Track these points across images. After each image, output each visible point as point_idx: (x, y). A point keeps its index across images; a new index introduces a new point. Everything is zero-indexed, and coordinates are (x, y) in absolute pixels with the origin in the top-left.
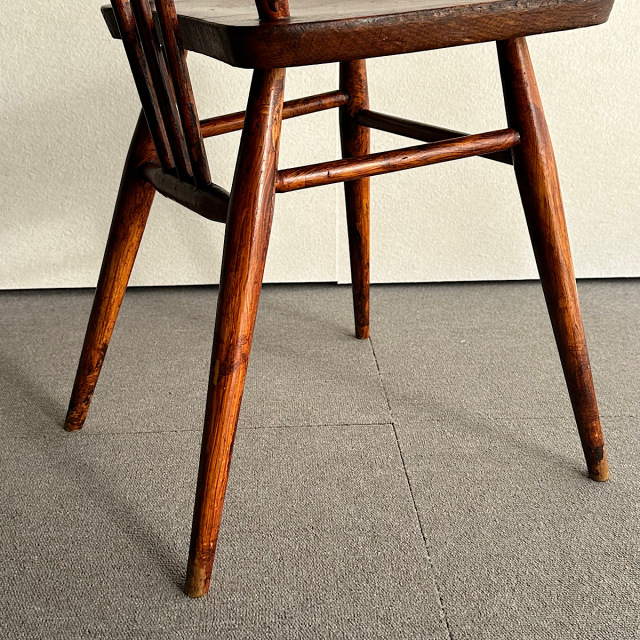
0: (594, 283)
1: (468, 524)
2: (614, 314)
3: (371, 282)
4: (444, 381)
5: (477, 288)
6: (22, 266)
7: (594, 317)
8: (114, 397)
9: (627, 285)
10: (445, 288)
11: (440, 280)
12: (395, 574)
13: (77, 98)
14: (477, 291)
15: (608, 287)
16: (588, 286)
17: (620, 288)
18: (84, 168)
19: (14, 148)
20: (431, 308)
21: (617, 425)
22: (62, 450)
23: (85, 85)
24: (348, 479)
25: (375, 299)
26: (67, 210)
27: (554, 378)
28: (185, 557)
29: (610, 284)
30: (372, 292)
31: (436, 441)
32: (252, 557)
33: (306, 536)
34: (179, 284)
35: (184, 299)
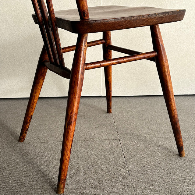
0: (179, 96)
1: (143, 170)
2: (185, 106)
3: (112, 96)
4: (134, 126)
5: (144, 98)
6: (5, 91)
7: (179, 107)
8: (34, 131)
9: (189, 97)
10: (134, 98)
11: (133, 95)
12: (121, 186)
13: (23, 41)
14: (144, 99)
15: (183, 97)
16: (177, 97)
17: (187, 98)
18: (25, 61)
19: (3, 56)
20: (130, 104)
21: (187, 140)
22: (18, 148)
23: (25, 37)
25: (113, 101)
26: (19, 74)
27: (168, 125)
28: (56, 181)
29: (183, 96)
30: (112, 99)
31: (132, 145)
32: (77, 181)
33: (93, 174)
34: (54, 96)
35: (55, 101)
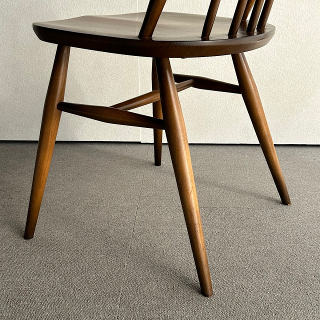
1: (151, 252)
8: (17, 190)
12: (108, 271)
13: (21, 54)
18: (24, 86)
21: (239, 212)
23: (24, 49)
24: (106, 230)
31: (153, 215)
32: (49, 261)
33: (77, 253)
